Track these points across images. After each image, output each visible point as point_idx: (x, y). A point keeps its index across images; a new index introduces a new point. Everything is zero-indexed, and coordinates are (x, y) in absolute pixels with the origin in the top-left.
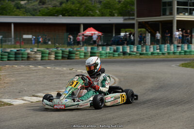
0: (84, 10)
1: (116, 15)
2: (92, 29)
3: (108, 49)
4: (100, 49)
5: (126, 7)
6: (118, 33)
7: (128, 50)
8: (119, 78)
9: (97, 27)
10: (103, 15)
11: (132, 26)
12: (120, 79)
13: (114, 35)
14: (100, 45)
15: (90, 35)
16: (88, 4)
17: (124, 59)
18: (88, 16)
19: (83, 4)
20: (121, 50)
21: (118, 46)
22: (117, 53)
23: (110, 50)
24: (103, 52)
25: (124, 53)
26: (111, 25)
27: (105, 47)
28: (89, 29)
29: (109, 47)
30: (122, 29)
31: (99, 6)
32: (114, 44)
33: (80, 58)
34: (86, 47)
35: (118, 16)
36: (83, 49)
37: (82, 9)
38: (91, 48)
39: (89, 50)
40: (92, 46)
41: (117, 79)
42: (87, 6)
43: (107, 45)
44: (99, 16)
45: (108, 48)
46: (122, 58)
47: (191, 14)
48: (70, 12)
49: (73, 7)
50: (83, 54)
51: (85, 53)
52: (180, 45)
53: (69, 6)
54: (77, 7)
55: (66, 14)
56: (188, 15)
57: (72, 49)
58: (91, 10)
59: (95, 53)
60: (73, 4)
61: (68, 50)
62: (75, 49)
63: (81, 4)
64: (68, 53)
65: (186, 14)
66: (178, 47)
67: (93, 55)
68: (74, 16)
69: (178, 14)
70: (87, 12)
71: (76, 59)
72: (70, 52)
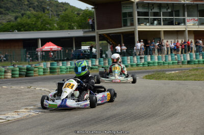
0: (41, 24)
1: (75, 28)
2: (50, 43)
4: (61, 63)
5: (85, 19)
6: (79, 46)
7: (90, 64)
9: (55, 41)
10: (61, 28)
11: (92, 39)
13: (74, 49)
14: (60, 60)
15: (49, 50)
16: (44, 18)
18: (46, 30)
19: (40, 17)
23: (71, 65)
24: (64, 67)
26: (71, 38)
27: (65, 62)
28: (48, 44)
29: (70, 61)
30: (82, 43)
31: (57, 19)
32: (76, 59)
33: (39, 75)
34: (45, 63)
35: (77, 29)
36: (42, 65)
37: (39, 23)
38: (51, 64)
39: (49, 65)
40: (52, 62)
42: (44, 20)
43: (68, 60)
44: (57, 29)
45: (69, 63)
47: (152, 24)
48: (26, 27)
49: (29, 21)
50: (42, 70)
51: (44, 69)
52: (143, 56)
53: (25, 20)
54: (33, 21)
55: (22, 29)
56: (149, 26)
57: (30, 66)
58: (48, 23)
59: (55, 69)
60: (29, 18)
61: (25, 67)
62: (34, 65)
63: (38, 18)
64: (25, 70)
65: (148, 24)
66: (141, 58)
67: (52, 71)
68: (30, 31)
69: (139, 24)
70: (44, 26)
71: (35, 76)
72: (28, 69)
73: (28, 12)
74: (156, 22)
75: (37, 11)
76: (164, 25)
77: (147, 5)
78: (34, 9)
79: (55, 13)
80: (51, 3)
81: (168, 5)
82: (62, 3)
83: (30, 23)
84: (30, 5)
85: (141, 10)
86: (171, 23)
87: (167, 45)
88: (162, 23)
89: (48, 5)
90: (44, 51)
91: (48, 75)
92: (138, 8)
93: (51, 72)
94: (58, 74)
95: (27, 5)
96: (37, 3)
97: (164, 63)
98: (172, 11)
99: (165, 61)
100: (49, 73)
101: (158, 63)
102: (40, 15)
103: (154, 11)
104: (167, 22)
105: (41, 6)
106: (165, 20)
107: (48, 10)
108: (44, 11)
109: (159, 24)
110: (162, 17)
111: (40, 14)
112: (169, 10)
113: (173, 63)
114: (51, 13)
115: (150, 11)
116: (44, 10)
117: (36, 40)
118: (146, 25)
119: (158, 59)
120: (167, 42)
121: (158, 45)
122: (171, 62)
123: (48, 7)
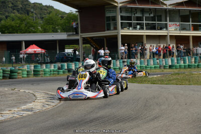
0: (25, 27)
1: (59, 31)
2: (34, 46)
3: (52, 67)
4: (44, 66)
5: (69, 22)
6: (62, 49)
7: (73, 67)
9: (39, 43)
10: (45, 31)
11: (76, 42)
13: (58, 52)
14: (44, 63)
15: (33, 52)
16: (29, 21)
18: (30, 32)
19: (24, 20)
20: (66, 68)
21: (63, 64)
22: (62, 71)
23: (54, 68)
24: (47, 70)
25: (69, 70)
26: (55, 41)
27: (49, 65)
28: (31, 46)
29: (54, 64)
30: (66, 46)
31: (41, 22)
32: (59, 62)
33: (23, 77)
34: (29, 66)
35: (61, 32)
36: (26, 67)
37: (23, 25)
38: (34, 66)
39: (32, 68)
40: (35, 64)
42: (28, 23)
43: (51, 62)
44: (41, 32)
45: (52, 66)
47: (135, 28)
48: (10, 29)
49: (13, 23)
50: (26, 72)
51: (28, 72)
52: (126, 60)
53: (9, 22)
54: (17, 24)
55: (6, 32)
56: (132, 30)
57: (14, 68)
58: (32, 26)
59: (38, 71)
60: (13, 21)
61: (9, 69)
62: (17, 68)
63: (22, 20)
64: (9, 73)
65: (131, 28)
66: (124, 62)
67: (36, 73)
68: (14, 33)
69: (122, 28)
70: (28, 28)
71: (18, 78)
72: (12, 72)
73: (12, 15)
74: (138, 27)
75: (21, 14)
76: (147, 29)
77: (130, 10)
78: (18, 11)
79: (39, 16)
80: (35, 6)
81: (150, 10)
82: (46, 6)
83: (14, 25)
84: (14, 7)
85: (124, 14)
86: (153, 27)
87: (150, 50)
88: (145, 28)
89: (32, 8)
90: (28, 54)
91: (32, 78)
92: (121, 12)
93: (35, 75)
94: (42, 77)
95: (11, 7)
96: (21, 6)
97: (146, 67)
98: (154, 16)
99: (148, 65)
100: (32, 76)
101: (140, 67)
102: (24, 18)
103: (136, 15)
104: (149, 27)
105: (25, 9)
106: (147, 25)
107: (32, 12)
108: (28, 14)
109: (142, 28)
110: (144, 22)
111: (24, 16)
112: (152, 15)
113: (155, 67)
114: (35, 15)
115: (133, 15)
116: (28, 12)
117: (20, 43)
118: (129, 29)
119: (141, 63)
120: (151, 46)
121: (141, 49)
122: (153, 66)
123: (32, 10)
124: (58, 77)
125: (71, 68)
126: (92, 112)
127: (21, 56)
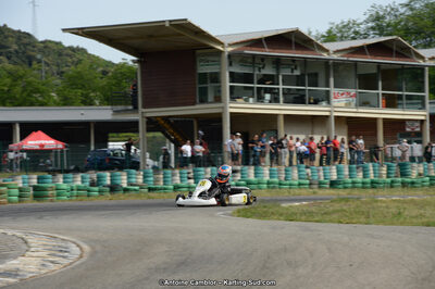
0: (23, 92)
1: (97, 102)
2: (40, 133)
3: (78, 180)
4: (60, 177)
5: (118, 84)
6: (102, 141)
7: (123, 180)
8: (90, 246)
9: (51, 129)
10: (66, 102)
11: (132, 127)
12: (92, 247)
13: (92, 148)
14: (60, 172)
15: (38, 147)
16: (31, 79)
17: (113, 202)
18: (32, 104)
19: (21, 77)
20: (108, 182)
21: (102, 173)
22: (96, 189)
23: (83, 182)
24: (65, 186)
25: (114, 188)
26: (86, 124)
27: (70, 175)
28: (34, 134)
29: (81, 174)
30: (110, 135)
31: (59, 81)
32: (94, 169)
33: (10, 202)
34: (26, 176)
35: (101, 104)
36: (19, 181)
37: (18, 90)
38: (38, 179)
39: (34, 181)
40: (41, 174)
41: (86, 248)
42: (30, 83)
43: (77, 170)
44: (58, 105)
45: (79, 177)
46: (108, 199)
50: (16, 192)
51: (21, 190)
52: (238, 168)
54: (5, 85)
56: (255, 103)
58: (38, 91)
59: (44, 189)
62: (1, 181)
63: (16, 78)
65: (251, 100)
66: (235, 172)
67: (39, 193)
69: (233, 99)
70: (29, 95)
75: (15, 63)
76: (285, 102)
77: (250, 60)
78: (9, 58)
79: (55, 68)
80: (45, 47)
81: (294, 61)
82: (71, 48)
84: (2, 50)
85: (237, 69)
86: (299, 99)
87: (291, 147)
88: (281, 99)
89: (41, 51)
90: (26, 150)
91: (29, 203)
92: (230, 65)
93: (36, 197)
94: (52, 201)
96: (15, 47)
97: (280, 184)
98: (303, 75)
99: (285, 179)
100: (31, 199)
101: (268, 183)
102: (21, 72)
104: (291, 97)
105: (24, 52)
106: (286, 92)
107: (39, 61)
108: (30, 65)
109: (275, 100)
110: (281, 87)
111: (21, 69)
112: (297, 73)
113: (299, 184)
114: (44, 68)
115: (257, 72)
116: (30, 61)
117: (9, 126)
118: (247, 101)
119: (271, 175)
122: (296, 183)
123: (39, 56)
124: (87, 202)
125: (118, 182)
126: (147, 279)
127: (11, 155)
